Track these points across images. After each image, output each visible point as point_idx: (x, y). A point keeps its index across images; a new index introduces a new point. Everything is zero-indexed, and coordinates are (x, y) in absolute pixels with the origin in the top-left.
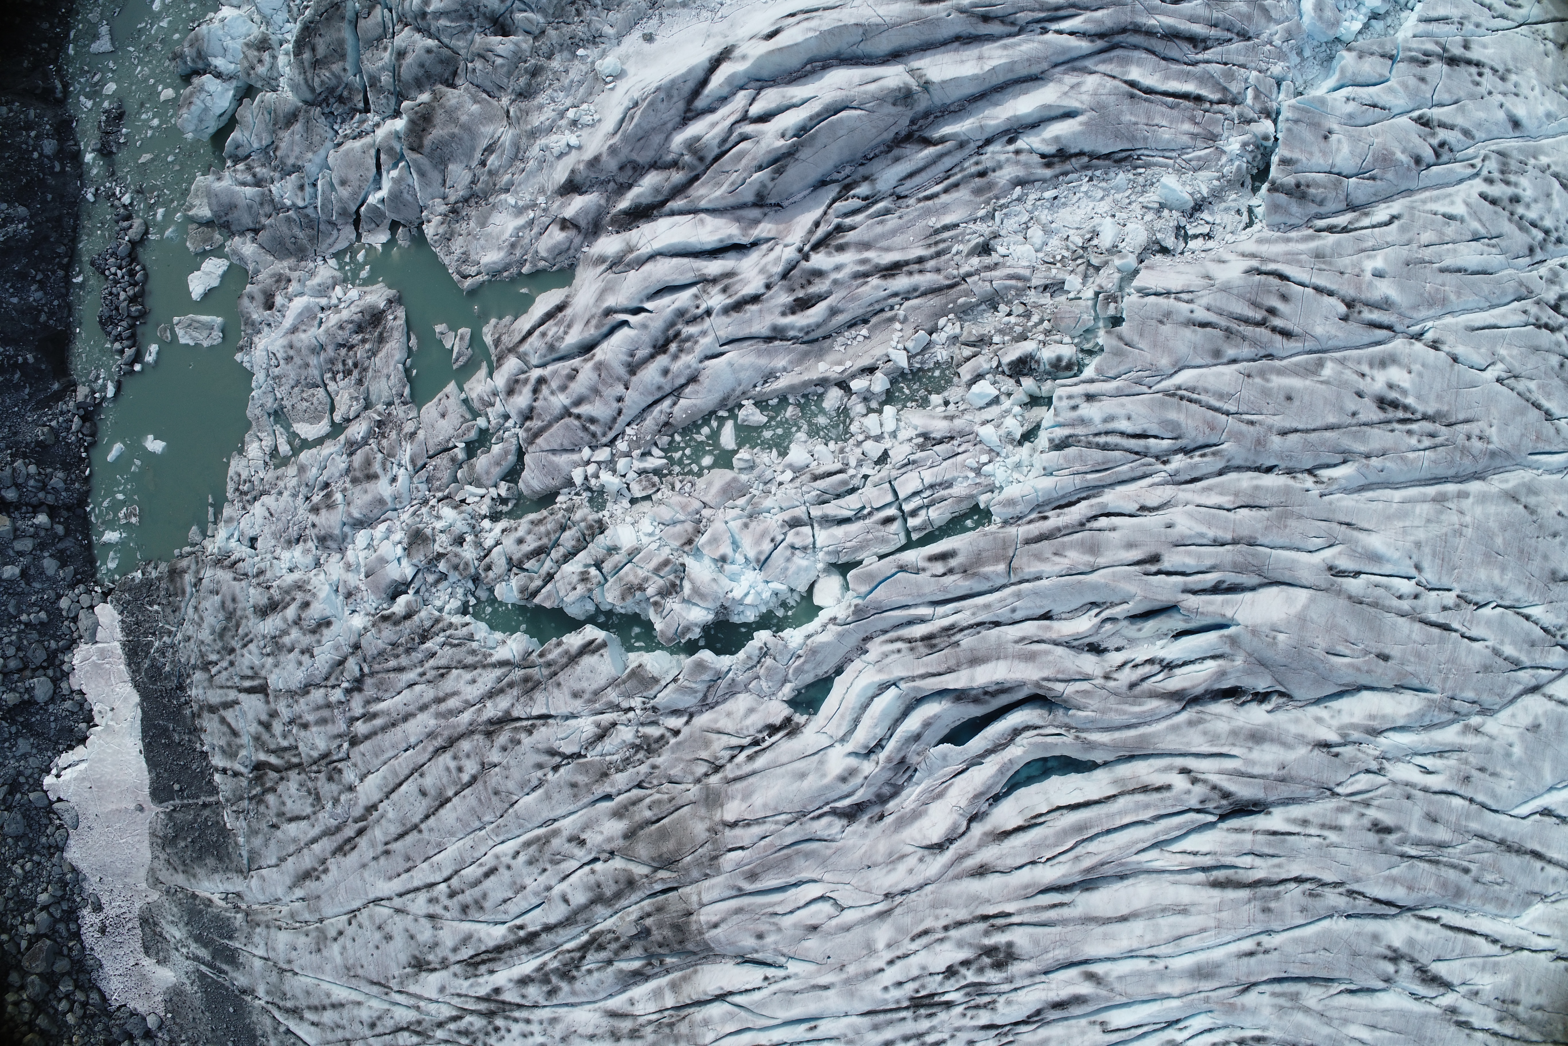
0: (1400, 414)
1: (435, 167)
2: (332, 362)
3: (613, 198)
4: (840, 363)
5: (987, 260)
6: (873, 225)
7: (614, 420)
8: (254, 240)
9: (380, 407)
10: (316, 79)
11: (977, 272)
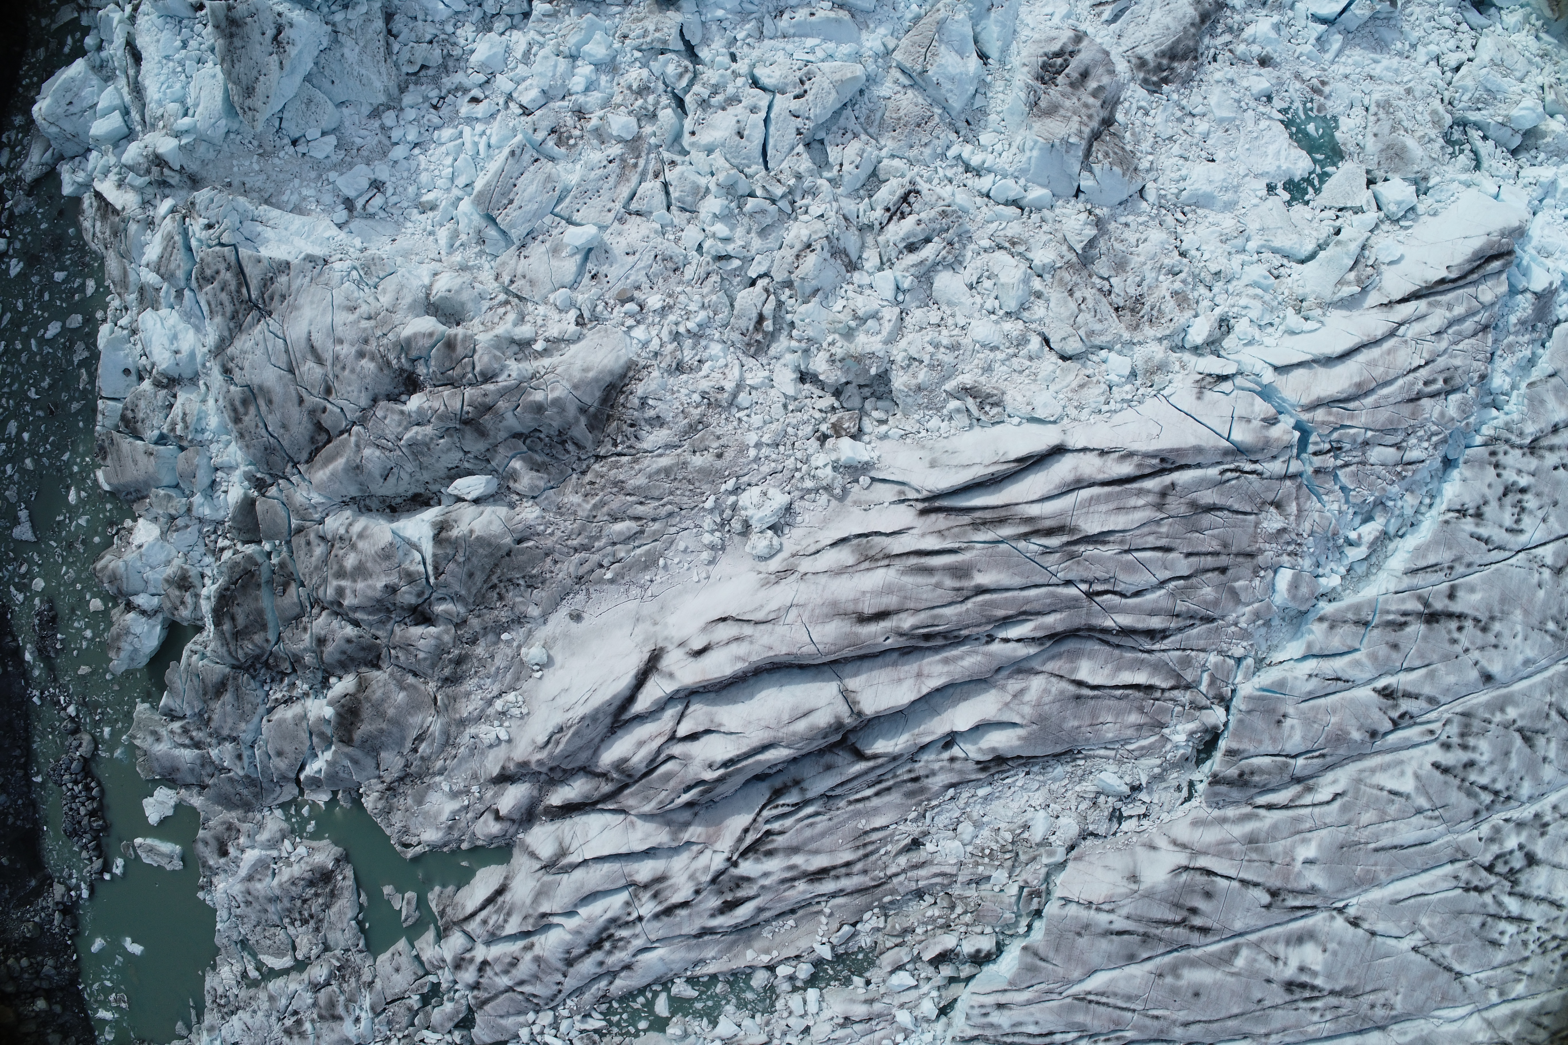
0: (1307, 994)
1: (368, 753)
2: (289, 910)
3: (546, 788)
4: (767, 952)
5: (916, 857)
6: (802, 828)
7: (555, 996)
8: (200, 794)
9: (338, 952)
10: (240, 652)
11: (904, 871)
